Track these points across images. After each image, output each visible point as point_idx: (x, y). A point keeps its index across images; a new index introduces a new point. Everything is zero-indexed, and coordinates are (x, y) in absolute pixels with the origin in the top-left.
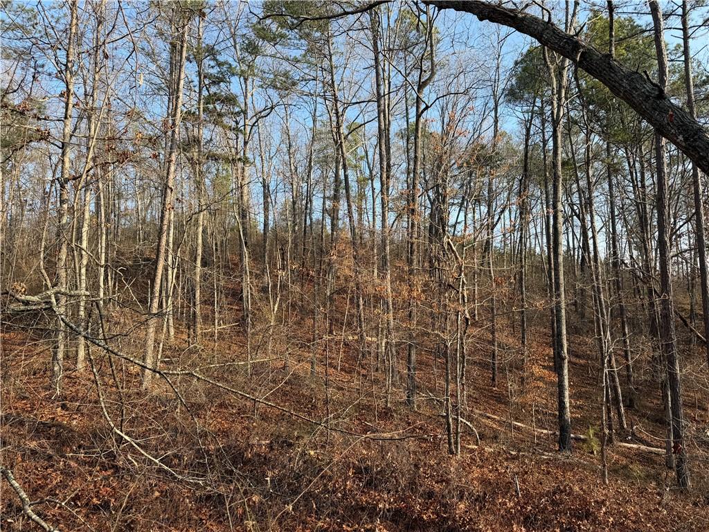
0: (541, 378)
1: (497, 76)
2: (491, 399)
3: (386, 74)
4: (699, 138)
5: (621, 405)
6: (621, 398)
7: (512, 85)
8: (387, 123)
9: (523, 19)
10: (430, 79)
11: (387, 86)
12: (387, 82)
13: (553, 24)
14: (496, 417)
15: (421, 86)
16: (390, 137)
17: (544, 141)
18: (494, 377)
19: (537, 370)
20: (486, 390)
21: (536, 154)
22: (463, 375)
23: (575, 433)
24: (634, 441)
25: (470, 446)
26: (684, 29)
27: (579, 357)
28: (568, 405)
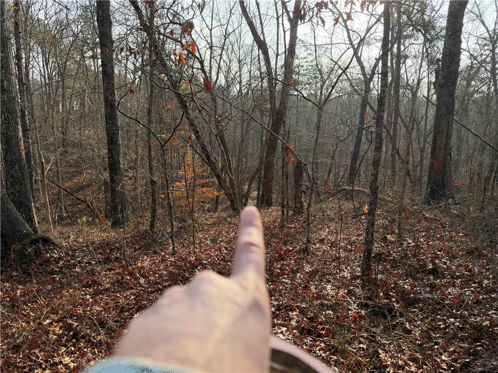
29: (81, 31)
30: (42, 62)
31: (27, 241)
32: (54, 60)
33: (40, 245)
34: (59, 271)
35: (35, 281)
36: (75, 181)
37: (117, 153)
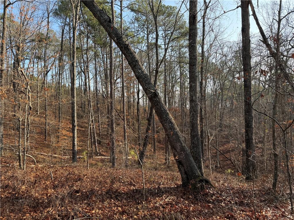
0: (66, 135)
2: (44, 147)
4: (121, 40)
5: (96, 143)
6: (96, 141)
14: (45, 154)
17: (70, 38)
18: (45, 138)
19: (64, 132)
20: (42, 144)
21: (67, 44)
22: (28, 133)
23: (79, 156)
24: (100, 156)
25: (31, 166)
26: (121, 7)
27: (82, 127)
28: (76, 144)
29: (234, 64)
30: (212, 83)
31: (198, 180)
32: (219, 82)
33: (204, 184)
34: (212, 203)
35: (200, 204)
36: (225, 147)
37: (251, 133)
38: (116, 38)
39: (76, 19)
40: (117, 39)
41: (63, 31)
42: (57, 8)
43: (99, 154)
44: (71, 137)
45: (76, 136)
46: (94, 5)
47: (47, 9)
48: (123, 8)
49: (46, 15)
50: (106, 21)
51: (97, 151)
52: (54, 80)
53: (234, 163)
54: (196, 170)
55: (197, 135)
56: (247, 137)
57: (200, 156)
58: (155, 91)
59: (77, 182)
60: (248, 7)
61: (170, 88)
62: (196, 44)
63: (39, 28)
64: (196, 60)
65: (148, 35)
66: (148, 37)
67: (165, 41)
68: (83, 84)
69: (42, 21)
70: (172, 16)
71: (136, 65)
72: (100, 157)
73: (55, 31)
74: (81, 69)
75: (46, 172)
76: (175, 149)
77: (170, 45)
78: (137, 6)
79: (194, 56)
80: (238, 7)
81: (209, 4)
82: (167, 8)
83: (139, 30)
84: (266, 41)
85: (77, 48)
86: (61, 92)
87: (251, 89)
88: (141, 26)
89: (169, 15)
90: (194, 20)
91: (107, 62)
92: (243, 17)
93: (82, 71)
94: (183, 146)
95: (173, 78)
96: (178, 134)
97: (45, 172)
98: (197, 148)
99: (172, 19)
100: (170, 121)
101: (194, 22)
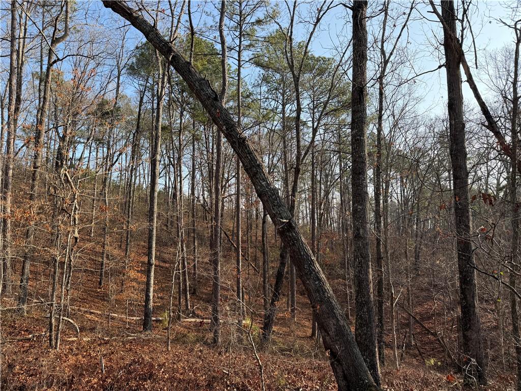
0: (135, 280)
1: (121, 53)
2: (96, 298)
3: (23, 21)
4: (234, 130)
5: (188, 293)
6: (188, 289)
7: (133, 63)
8: (20, 62)
9: (137, 18)
10: (63, 38)
11: (23, 31)
12: (23, 28)
13: (156, 30)
14: (98, 312)
15: (55, 41)
16: (23, 75)
17: (153, 109)
18: (100, 281)
19: (133, 274)
20: (94, 292)
21: (147, 117)
22: (68, 282)
23: (156, 317)
24: (193, 317)
25: (70, 339)
26: (239, 61)
27: (165, 262)
28: (151, 298)
36: (426, 306)
37: (471, 295)
38: (224, 127)
39: (163, 83)
40: (227, 129)
41: (142, 98)
42: (134, 62)
43: (191, 315)
44: (143, 283)
45: (152, 282)
46: (190, 71)
47: (118, 64)
48: (242, 63)
49: (116, 72)
50: (209, 97)
51: (189, 307)
52: (123, 178)
53: (443, 341)
54: (366, 372)
55: (368, 302)
56: (464, 301)
57: (373, 344)
58: (290, 220)
59: (145, 380)
60: (459, 67)
61: (322, 194)
62: (363, 137)
63: (102, 93)
64: (364, 165)
65: (284, 105)
66: (283, 108)
67: (313, 116)
68: (171, 186)
69: (108, 83)
70: (327, 74)
71: (257, 173)
72: (193, 320)
73: (129, 97)
74: (170, 160)
75: (95, 355)
76: (326, 331)
77: (322, 122)
78: (266, 59)
79: (360, 157)
80: (440, 67)
81: (389, 57)
82: (318, 60)
83: (270, 97)
84: (493, 127)
85: (164, 128)
86: (133, 200)
87: (468, 213)
88: (273, 90)
89: (321, 72)
90: (360, 96)
91: (213, 149)
92: (450, 84)
93: (172, 163)
94: (340, 326)
95: (327, 176)
96: (331, 303)
97: (93, 354)
98: (367, 328)
99: (327, 79)
100: (317, 276)
101: (360, 98)
